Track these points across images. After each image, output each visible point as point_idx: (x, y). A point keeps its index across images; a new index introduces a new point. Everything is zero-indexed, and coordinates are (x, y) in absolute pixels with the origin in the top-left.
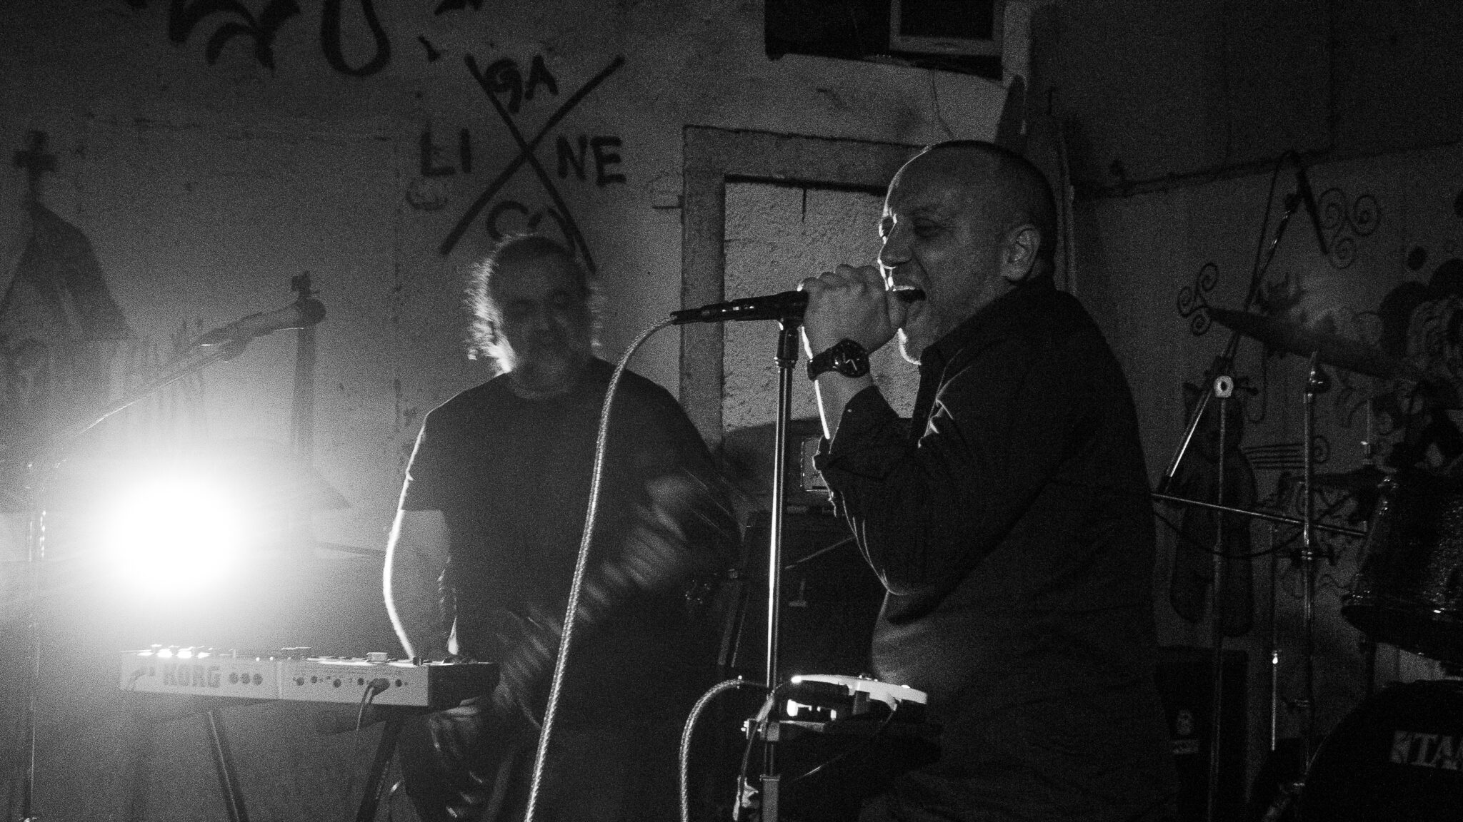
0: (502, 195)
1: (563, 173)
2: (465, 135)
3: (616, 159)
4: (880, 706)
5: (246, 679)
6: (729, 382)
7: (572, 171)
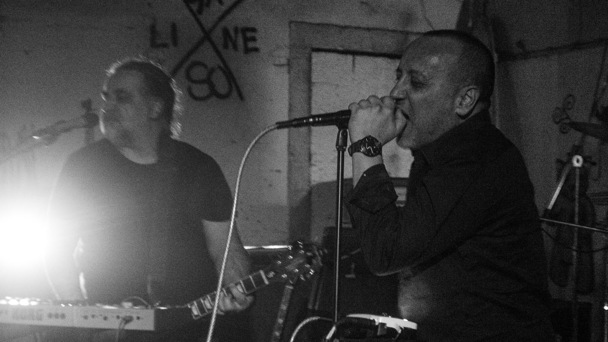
0: (193, 58)
1: (226, 46)
2: (174, 27)
3: (254, 39)
4: (392, 331)
5: (57, 316)
6: (314, 158)
7: (230, 44)
